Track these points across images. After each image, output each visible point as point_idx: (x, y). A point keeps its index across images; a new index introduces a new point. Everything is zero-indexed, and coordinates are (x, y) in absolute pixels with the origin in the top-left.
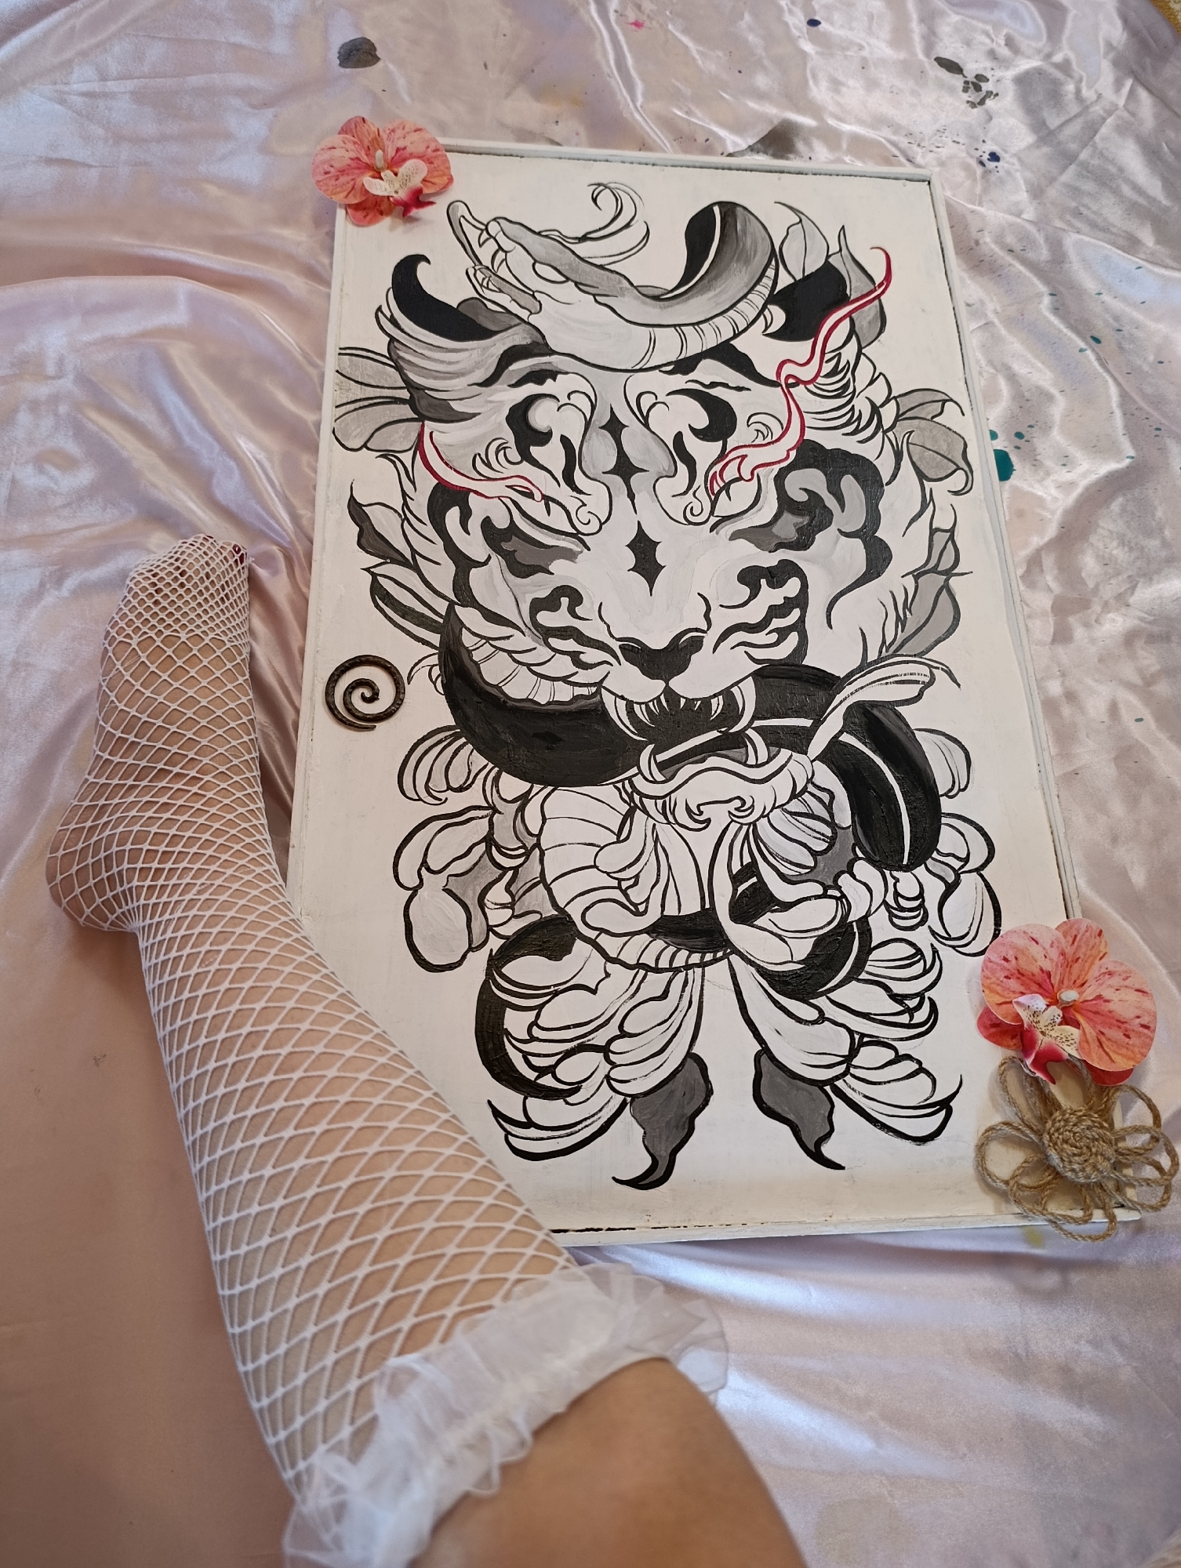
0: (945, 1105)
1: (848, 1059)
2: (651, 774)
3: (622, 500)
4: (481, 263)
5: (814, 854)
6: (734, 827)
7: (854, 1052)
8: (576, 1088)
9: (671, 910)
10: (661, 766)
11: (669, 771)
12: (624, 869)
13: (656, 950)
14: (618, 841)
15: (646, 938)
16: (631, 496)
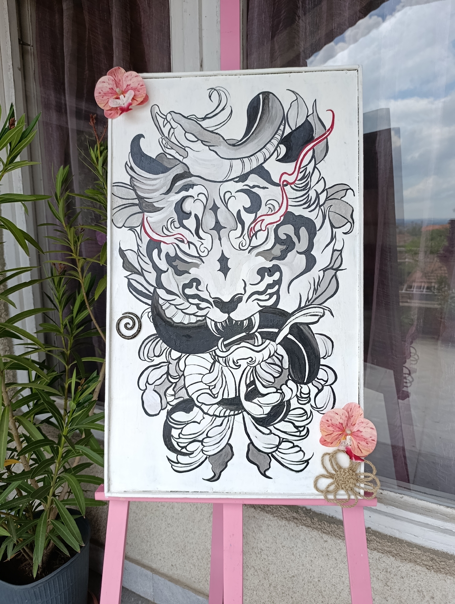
0: (307, 461)
1: (278, 446)
2: (222, 349)
3: (217, 241)
4: (164, 136)
5: (274, 377)
6: (249, 367)
7: (280, 443)
8: (192, 453)
9: (226, 396)
10: (226, 346)
11: (228, 348)
12: (211, 382)
13: (220, 410)
14: (210, 373)
15: (216, 406)
16: (220, 239)
